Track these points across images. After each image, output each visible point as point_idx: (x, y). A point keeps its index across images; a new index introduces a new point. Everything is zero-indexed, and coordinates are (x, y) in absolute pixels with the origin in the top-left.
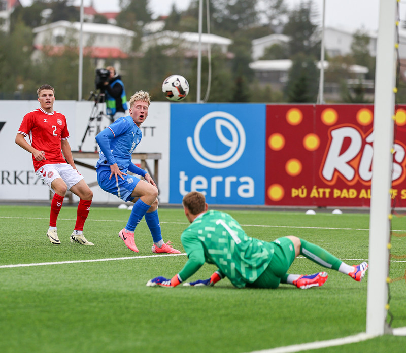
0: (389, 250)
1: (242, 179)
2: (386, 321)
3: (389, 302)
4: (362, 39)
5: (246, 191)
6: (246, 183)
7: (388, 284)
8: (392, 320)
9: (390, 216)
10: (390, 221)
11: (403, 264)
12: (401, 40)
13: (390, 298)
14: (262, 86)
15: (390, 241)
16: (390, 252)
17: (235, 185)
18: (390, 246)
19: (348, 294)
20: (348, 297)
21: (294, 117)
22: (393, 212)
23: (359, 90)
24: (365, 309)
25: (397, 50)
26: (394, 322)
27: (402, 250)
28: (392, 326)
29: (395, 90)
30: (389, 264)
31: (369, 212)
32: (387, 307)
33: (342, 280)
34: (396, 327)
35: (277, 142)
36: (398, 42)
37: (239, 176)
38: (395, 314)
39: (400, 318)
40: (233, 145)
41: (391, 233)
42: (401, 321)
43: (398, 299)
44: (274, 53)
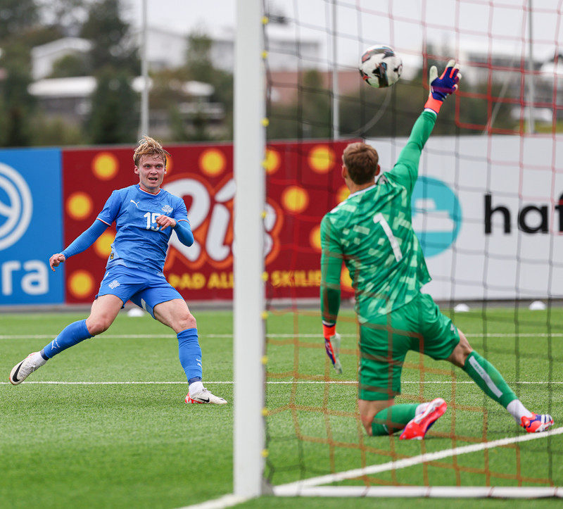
0: (264, 366)
1: (30, 265)
2: (263, 474)
3: (266, 446)
4: (200, 43)
5: (35, 283)
6: (35, 271)
7: (265, 418)
8: (272, 473)
9: (265, 314)
10: (265, 321)
11: (282, 387)
12: (271, 46)
13: (268, 439)
14: (49, 120)
15: (265, 352)
16: (266, 369)
17: (18, 276)
18: (265, 360)
19: (202, 435)
20: (203, 440)
21: (105, 166)
22: (268, 307)
23: (199, 122)
24: (230, 458)
25: (265, 60)
26: (276, 476)
27: (279, 366)
28: (273, 482)
29: (265, 122)
30: (265, 386)
31: (231, 308)
32: (265, 453)
33: (191, 415)
34: (278, 483)
35: (80, 206)
36: (267, 49)
37: (23, 261)
38: (276, 465)
39: (284, 469)
40: (12, 213)
41: (267, 341)
42: (285, 475)
43: (278, 439)
44: (67, 68)
